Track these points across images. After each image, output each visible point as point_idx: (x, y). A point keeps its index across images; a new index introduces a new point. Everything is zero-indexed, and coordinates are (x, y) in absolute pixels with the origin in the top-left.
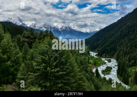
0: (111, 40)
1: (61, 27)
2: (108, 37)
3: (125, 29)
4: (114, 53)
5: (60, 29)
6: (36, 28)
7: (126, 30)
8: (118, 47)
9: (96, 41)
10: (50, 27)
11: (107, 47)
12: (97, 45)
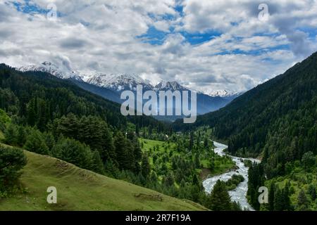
0: (260, 118)
1: (158, 83)
2: (256, 109)
3: (291, 94)
4: (261, 147)
5: (157, 87)
6: (102, 85)
7: (291, 97)
8: (269, 134)
9: (232, 118)
10: (134, 82)
11: (248, 133)
12: (232, 127)
